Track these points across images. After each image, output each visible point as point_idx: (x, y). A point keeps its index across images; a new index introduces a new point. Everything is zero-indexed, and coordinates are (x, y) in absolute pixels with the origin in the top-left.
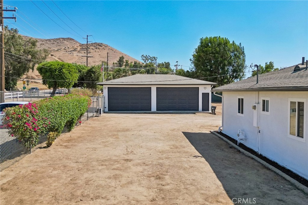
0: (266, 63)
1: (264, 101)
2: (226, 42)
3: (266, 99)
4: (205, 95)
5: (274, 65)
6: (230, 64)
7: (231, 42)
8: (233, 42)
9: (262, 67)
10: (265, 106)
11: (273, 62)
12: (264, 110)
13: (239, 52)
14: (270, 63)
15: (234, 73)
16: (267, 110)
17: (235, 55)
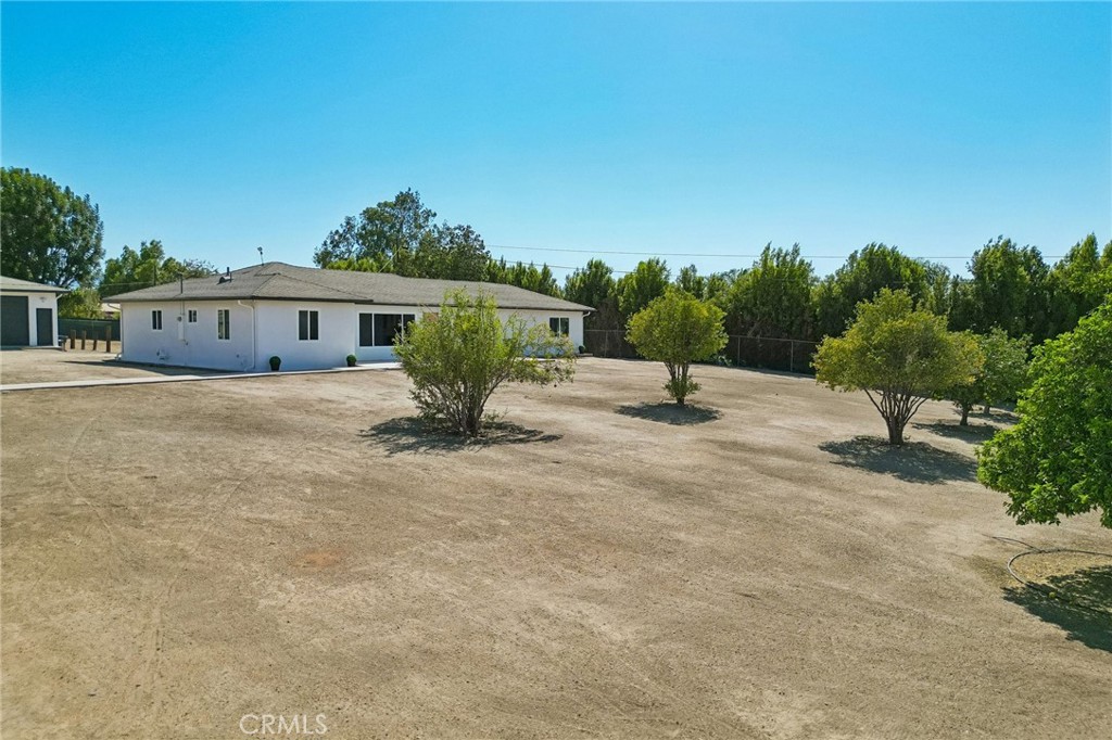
0: (143, 244)
1: (190, 312)
2: (50, 189)
3: (193, 309)
4: (44, 314)
5: (163, 249)
6: (62, 243)
7: (63, 190)
8: (67, 188)
9: (134, 252)
10: (192, 316)
11: (159, 240)
12: (191, 321)
13: (85, 219)
14: (151, 244)
15: (72, 266)
16: (195, 321)
17: (75, 222)
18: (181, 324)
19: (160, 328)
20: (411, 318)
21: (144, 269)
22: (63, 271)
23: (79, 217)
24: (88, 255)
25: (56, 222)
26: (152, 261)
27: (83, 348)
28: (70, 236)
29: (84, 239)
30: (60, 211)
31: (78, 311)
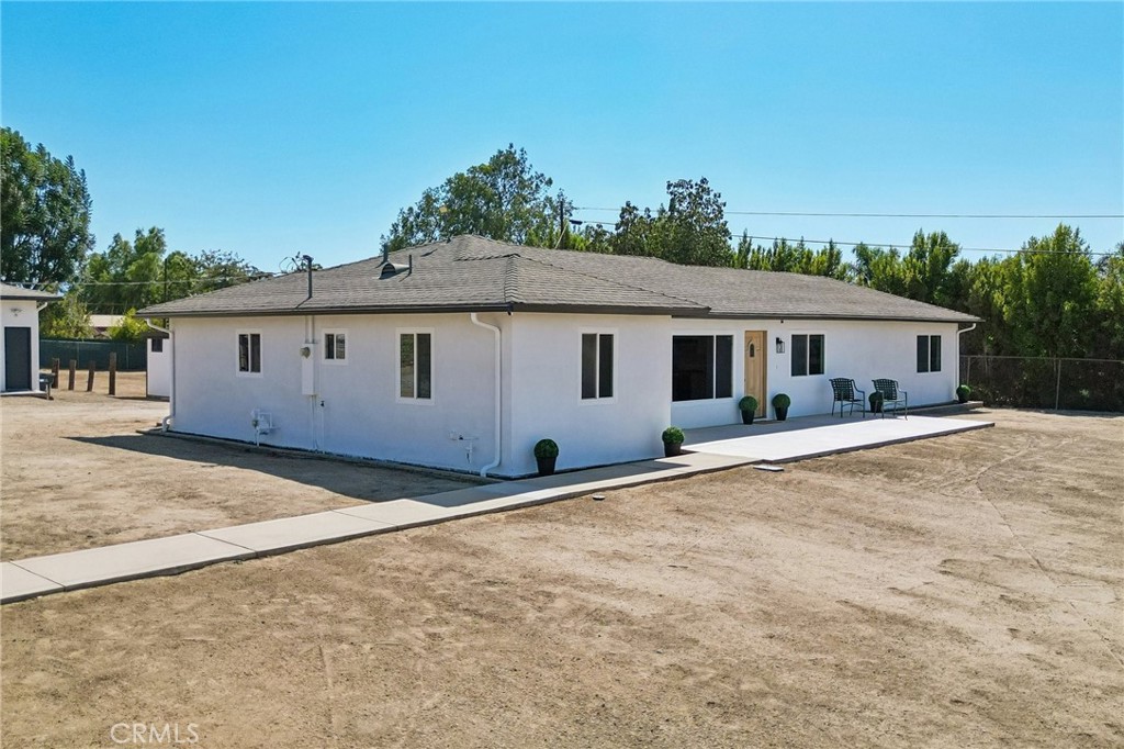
0: (138, 232)
1: (330, 337)
2: (17, 148)
3: (336, 332)
4: (17, 337)
5: (165, 239)
6: (35, 226)
7: (34, 149)
8: (41, 146)
9: (126, 243)
10: (333, 347)
11: (161, 228)
12: (330, 356)
13: (68, 191)
14: (151, 232)
15: (49, 261)
16: (341, 356)
17: (53, 195)
18: (307, 363)
19: (256, 368)
20: (726, 342)
21: (140, 267)
22: (36, 267)
23: (60, 189)
24: (71, 244)
25: (27, 196)
26: (151, 255)
27: (71, 387)
28: (48, 217)
29: (65, 221)
30: (32, 180)
31: (59, 327)
